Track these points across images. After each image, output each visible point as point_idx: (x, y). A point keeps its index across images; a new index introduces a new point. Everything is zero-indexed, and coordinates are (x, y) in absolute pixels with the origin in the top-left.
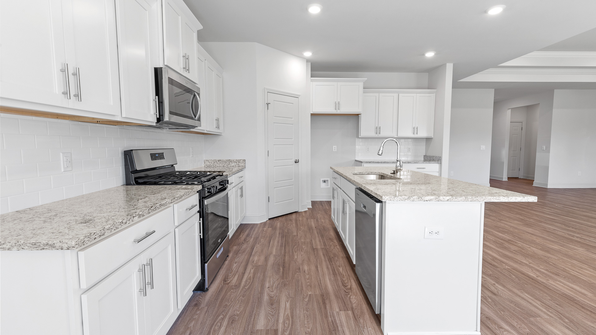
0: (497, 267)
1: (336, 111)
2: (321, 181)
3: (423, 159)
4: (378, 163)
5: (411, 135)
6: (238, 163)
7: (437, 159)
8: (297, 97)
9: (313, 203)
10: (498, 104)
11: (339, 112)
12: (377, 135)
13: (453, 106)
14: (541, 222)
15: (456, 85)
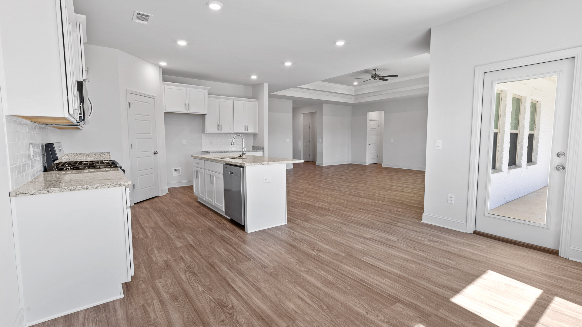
0: (295, 203)
1: (186, 111)
2: (173, 170)
3: (252, 149)
4: (222, 152)
5: (243, 132)
6: (102, 156)
7: (261, 149)
8: (153, 97)
9: (169, 189)
10: (295, 110)
11: (189, 112)
12: (219, 131)
13: (269, 111)
14: (316, 183)
15: (270, 96)
